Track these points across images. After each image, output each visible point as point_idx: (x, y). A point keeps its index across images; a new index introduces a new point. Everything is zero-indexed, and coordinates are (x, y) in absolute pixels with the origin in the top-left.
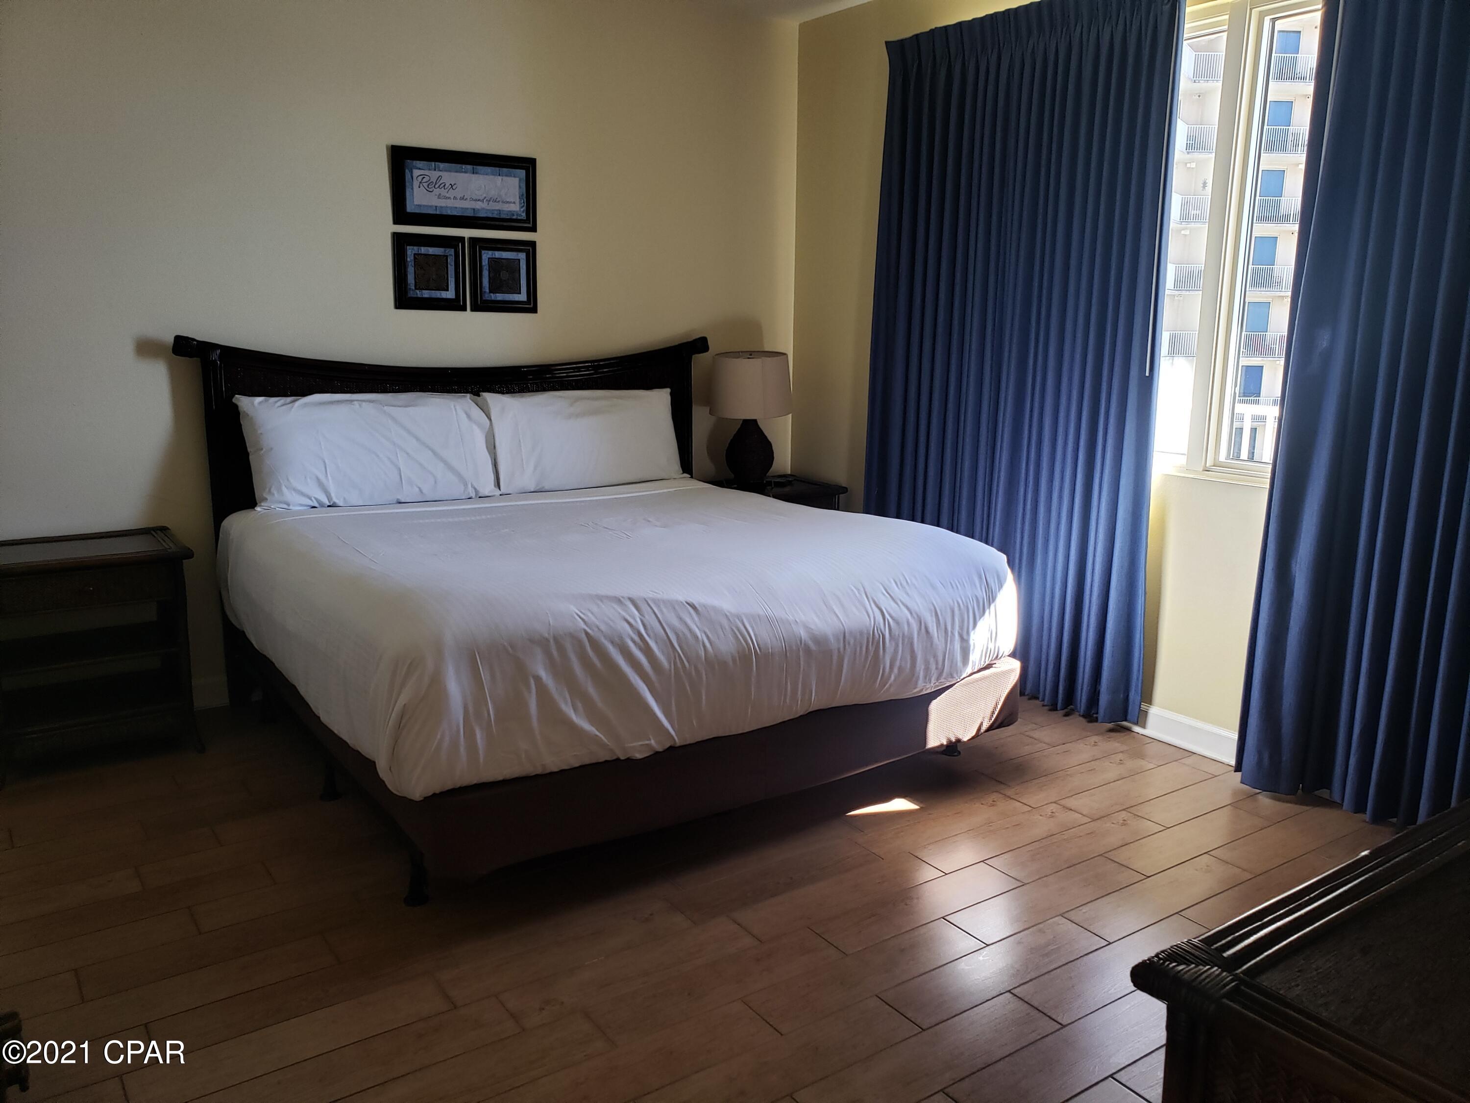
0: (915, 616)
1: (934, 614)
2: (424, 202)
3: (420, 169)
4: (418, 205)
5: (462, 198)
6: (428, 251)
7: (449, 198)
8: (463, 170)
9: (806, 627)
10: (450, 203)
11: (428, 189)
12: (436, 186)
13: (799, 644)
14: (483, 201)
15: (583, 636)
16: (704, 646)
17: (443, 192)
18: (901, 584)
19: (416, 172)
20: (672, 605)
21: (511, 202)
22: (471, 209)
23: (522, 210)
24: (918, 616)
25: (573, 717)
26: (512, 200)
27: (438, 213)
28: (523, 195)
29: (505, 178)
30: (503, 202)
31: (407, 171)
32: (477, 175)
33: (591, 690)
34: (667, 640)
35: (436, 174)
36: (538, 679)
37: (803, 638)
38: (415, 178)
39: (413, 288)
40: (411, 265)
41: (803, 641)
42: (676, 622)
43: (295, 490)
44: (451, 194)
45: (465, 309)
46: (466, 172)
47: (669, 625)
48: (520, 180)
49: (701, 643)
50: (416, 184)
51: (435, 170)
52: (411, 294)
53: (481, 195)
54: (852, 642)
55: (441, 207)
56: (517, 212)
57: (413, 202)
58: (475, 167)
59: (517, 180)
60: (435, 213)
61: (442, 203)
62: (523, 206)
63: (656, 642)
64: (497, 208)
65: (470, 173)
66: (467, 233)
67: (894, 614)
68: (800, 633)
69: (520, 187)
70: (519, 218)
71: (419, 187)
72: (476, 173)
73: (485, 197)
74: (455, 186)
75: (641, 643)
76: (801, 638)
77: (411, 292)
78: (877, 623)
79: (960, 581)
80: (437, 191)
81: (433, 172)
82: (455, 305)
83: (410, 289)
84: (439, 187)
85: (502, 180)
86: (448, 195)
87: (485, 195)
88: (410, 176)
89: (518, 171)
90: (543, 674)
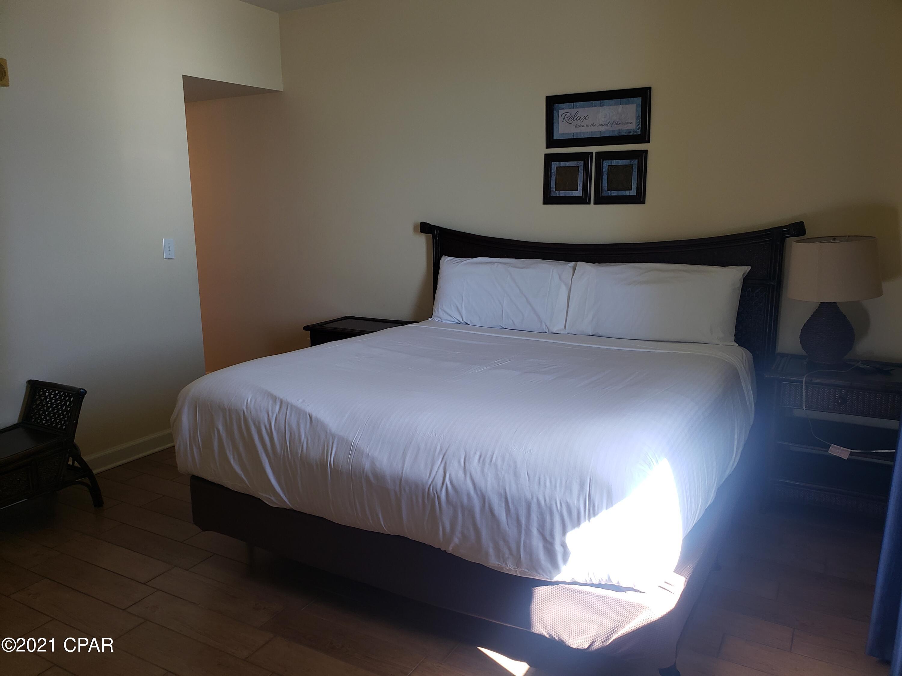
0: (479, 493)
1: (503, 499)
2: (566, 132)
3: (564, 109)
4: (562, 134)
5: (592, 125)
6: (566, 164)
7: (583, 126)
8: (594, 105)
9: (373, 463)
10: (583, 130)
11: (569, 122)
12: (574, 119)
13: (362, 472)
14: (607, 125)
15: (242, 413)
16: (302, 448)
17: (579, 122)
18: (484, 460)
19: (561, 112)
20: (300, 412)
21: (629, 123)
22: (599, 131)
23: (638, 127)
24: (482, 493)
25: (232, 462)
26: (630, 122)
27: (575, 137)
28: (639, 116)
29: (625, 106)
30: (623, 124)
31: (555, 112)
32: (603, 107)
33: (241, 449)
34: (284, 435)
35: (575, 110)
36: (218, 431)
37: (366, 469)
38: (560, 115)
39: (554, 190)
40: (554, 175)
41: (365, 472)
42: (294, 426)
43: (445, 311)
44: (585, 122)
45: (589, 203)
46: (595, 106)
47: (289, 426)
48: (637, 106)
49: (301, 445)
50: (561, 119)
51: (574, 108)
52: (553, 194)
53: (607, 121)
54: (407, 489)
55: (577, 133)
56: (633, 129)
57: (559, 132)
58: (602, 101)
59: (635, 105)
60: (573, 138)
61: (578, 130)
62: (638, 125)
63: (278, 434)
64: (618, 129)
65: (599, 106)
66: (594, 149)
67: (455, 482)
68: (365, 465)
69: (637, 111)
70: (635, 134)
71: (563, 121)
72: (603, 106)
73: (609, 122)
74: (588, 117)
75: (269, 431)
76: (364, 469)
77: (553, 193)
78: (434, 483)
79: (553, 480)
80: (575, 123)
81: (573, 110)
82: (583, 200)
83: (552, 190)
84: (576, 119)
85: (623, 107)
86: (582, 124)
87: (609, 121)
88: (557, 115)
89: (635, 99)
90: (221, 428)
